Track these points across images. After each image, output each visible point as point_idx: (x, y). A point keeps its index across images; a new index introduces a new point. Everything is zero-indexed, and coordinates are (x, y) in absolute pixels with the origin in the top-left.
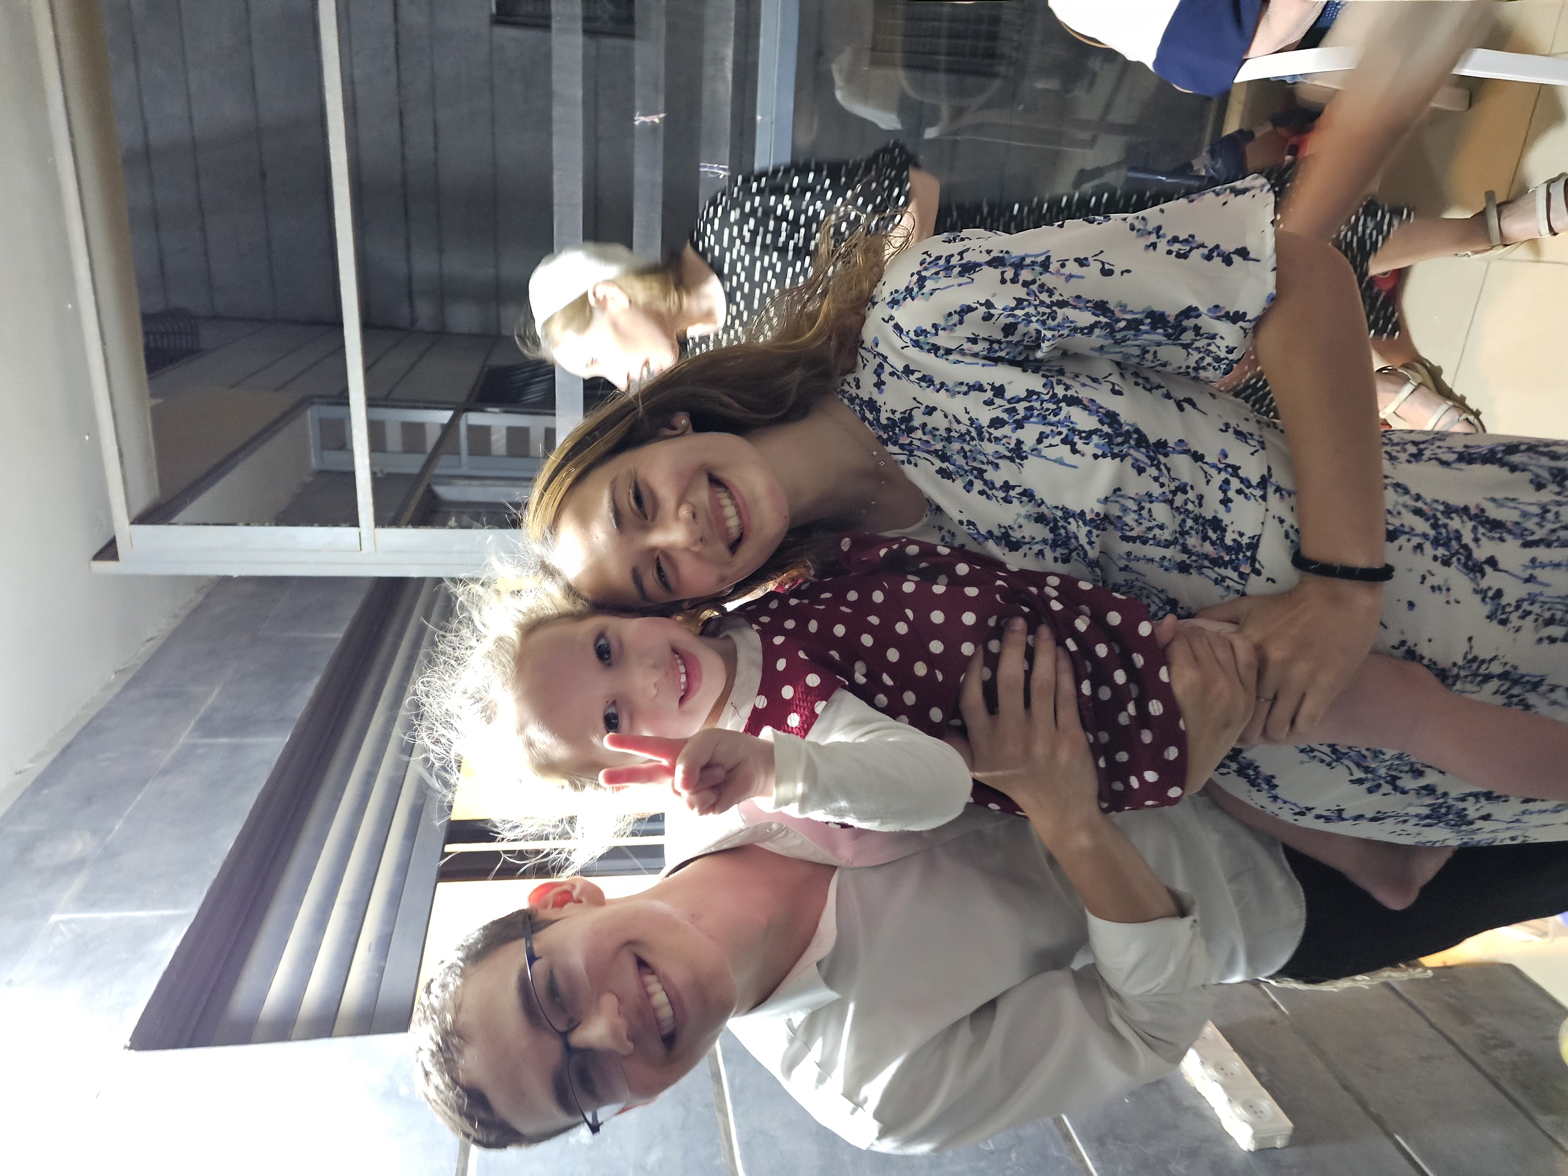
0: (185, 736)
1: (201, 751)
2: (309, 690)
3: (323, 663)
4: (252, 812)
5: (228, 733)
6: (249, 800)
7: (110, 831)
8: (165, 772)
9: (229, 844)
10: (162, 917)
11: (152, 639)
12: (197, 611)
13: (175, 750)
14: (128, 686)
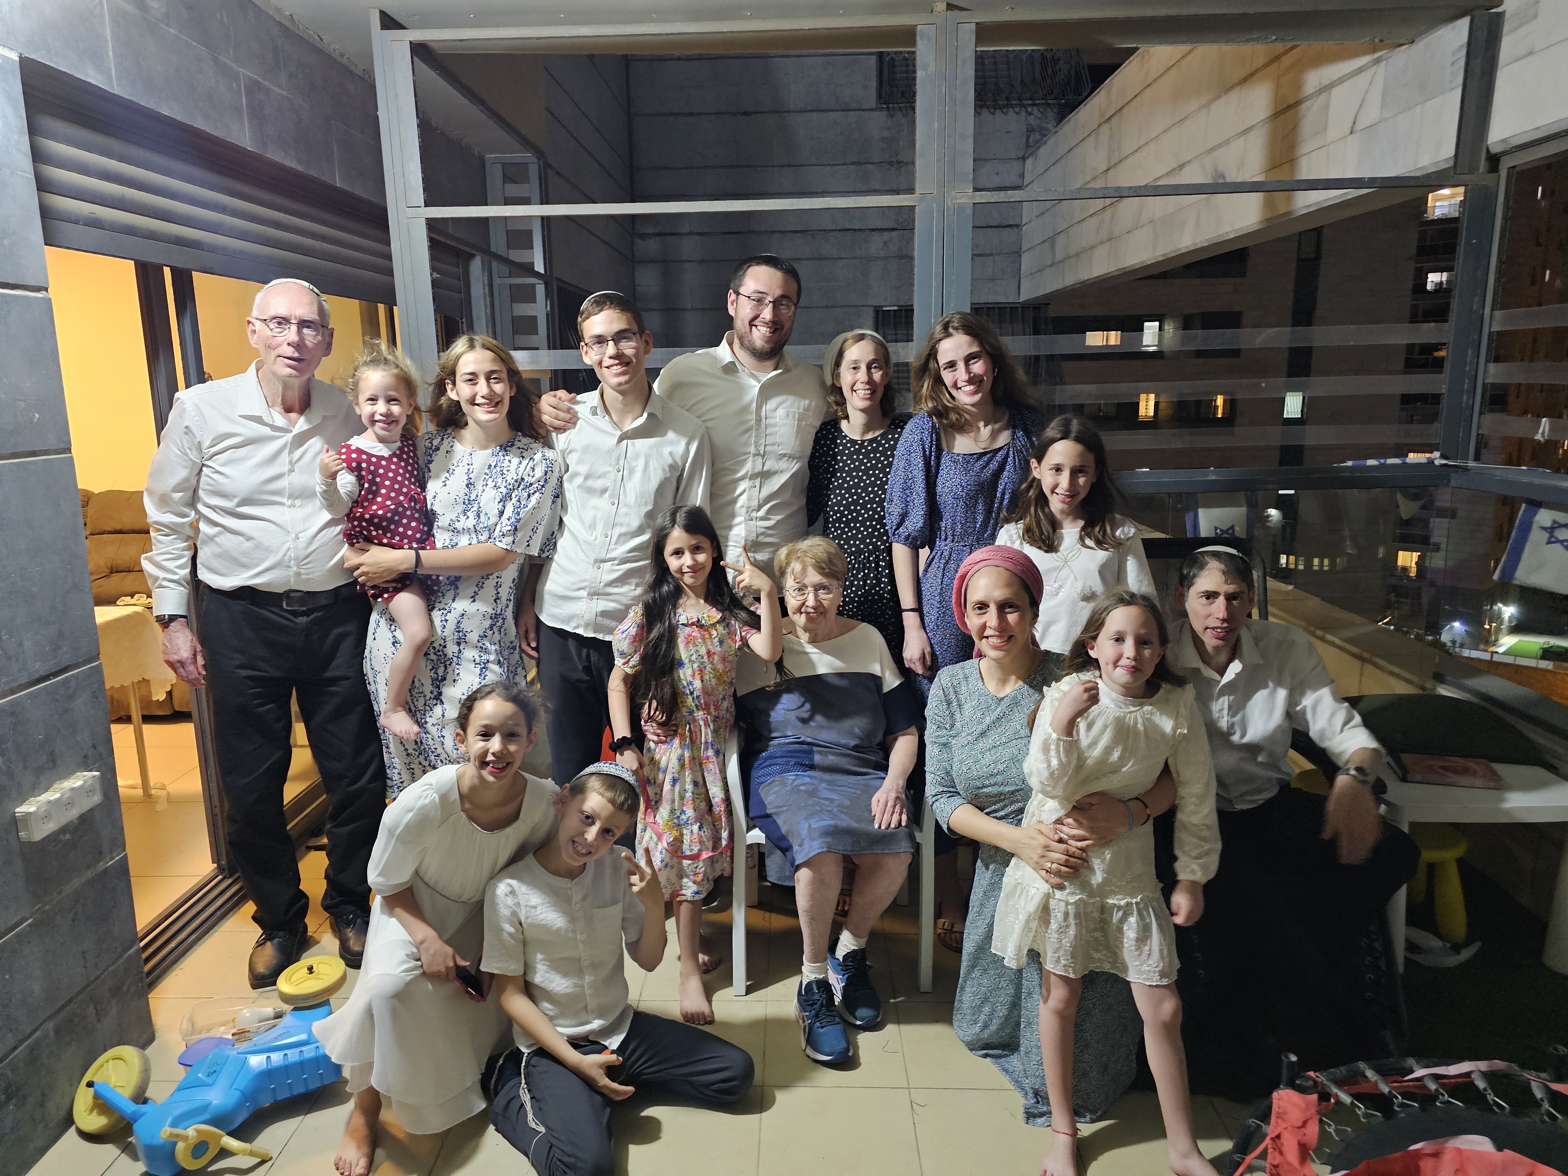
0: (245, 72)
1: (234, 85)
2: (290, 163)
3: (312, 172)
4: (191, 126)
5: (249, 104)
6: (199, 124)
7: (169, 26)
8: (216, 60)
9: (165, 112)
10: (110, 70)
11: (321, 39)
12: (348, 72)
13: (235, 66)
14: (280, 24)
